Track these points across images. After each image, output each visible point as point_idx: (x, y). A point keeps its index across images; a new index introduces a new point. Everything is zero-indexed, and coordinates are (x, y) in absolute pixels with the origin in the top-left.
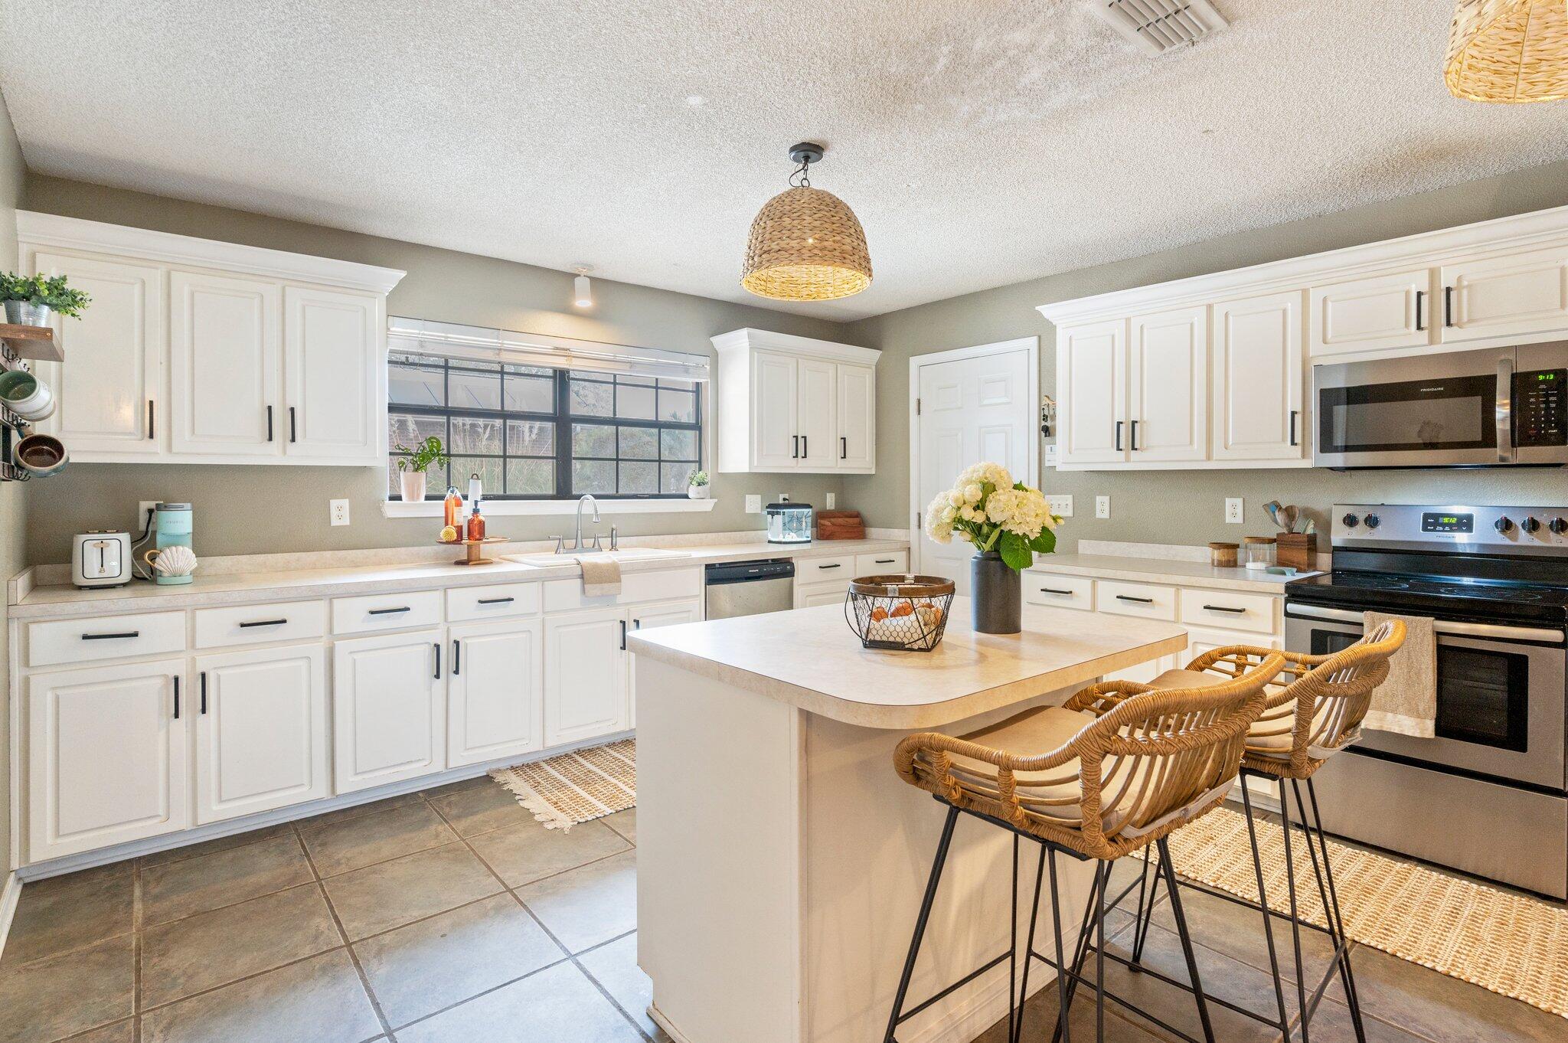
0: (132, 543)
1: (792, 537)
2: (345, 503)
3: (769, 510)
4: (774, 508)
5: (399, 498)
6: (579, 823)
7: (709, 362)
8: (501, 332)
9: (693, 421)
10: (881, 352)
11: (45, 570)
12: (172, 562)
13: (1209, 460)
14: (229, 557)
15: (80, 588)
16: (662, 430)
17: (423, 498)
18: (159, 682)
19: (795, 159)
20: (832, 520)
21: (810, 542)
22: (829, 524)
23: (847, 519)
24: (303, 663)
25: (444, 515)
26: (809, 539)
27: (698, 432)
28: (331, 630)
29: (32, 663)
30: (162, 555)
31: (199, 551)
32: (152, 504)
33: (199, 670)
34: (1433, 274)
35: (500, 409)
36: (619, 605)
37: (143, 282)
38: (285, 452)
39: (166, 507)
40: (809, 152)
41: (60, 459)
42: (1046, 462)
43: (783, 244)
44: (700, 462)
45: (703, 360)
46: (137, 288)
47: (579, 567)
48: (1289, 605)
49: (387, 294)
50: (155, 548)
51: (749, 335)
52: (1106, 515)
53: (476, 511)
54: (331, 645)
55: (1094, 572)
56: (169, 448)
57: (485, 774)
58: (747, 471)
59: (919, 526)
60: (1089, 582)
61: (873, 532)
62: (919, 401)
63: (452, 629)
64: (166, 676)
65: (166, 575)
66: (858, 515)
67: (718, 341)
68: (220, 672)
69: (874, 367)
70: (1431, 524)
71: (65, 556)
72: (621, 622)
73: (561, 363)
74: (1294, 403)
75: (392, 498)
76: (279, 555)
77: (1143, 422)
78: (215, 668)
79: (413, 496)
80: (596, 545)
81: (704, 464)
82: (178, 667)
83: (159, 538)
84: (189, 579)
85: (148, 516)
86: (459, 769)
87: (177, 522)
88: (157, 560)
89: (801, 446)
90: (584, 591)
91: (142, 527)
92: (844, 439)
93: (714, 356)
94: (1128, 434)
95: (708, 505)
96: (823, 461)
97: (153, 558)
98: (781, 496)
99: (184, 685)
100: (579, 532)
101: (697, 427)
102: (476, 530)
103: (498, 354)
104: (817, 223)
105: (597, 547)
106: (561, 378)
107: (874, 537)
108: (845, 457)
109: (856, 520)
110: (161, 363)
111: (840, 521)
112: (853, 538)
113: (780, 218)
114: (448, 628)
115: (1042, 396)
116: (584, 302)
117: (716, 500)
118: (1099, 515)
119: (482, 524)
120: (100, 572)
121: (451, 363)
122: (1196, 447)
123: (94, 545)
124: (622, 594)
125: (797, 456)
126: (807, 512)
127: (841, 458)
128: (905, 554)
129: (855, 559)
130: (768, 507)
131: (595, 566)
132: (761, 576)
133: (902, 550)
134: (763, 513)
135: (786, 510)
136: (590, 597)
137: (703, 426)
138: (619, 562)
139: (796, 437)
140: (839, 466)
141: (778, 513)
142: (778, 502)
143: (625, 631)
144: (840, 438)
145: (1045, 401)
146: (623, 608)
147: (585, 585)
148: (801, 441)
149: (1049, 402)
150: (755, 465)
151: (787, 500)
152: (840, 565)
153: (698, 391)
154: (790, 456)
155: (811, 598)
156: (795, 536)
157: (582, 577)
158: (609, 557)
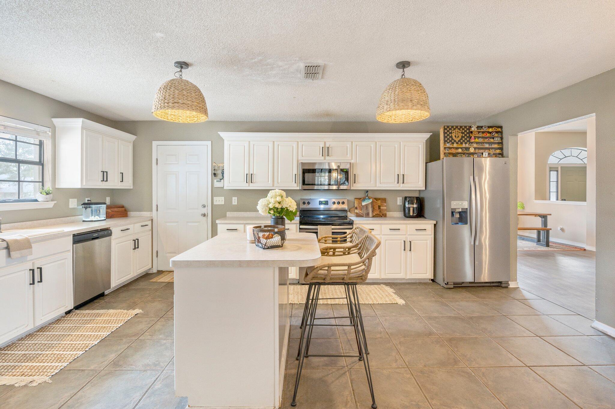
1: (97, 218)
3: (83, 206)
4: (87, 205)
6: (52, 376)
7: (51, 131)
9: (37, 160)
10: (136, 137)
13: (273, 186)
16: (20, 164)
19: (176, 67)
20: (111, 209)
21: (105, 220)
22: (110, 211)
23: (119, 209)
26: (105, 218)
27: (41, 167)
34: (325, 143)
36: (29, 261)
40: (183, 65)
42: (215, 185)
43: (185, 102)
44: (43, 182)
45: (47, 129)
48: (300, 226)
51: (83, 121)
52: (236, 203)
55: (245, 222)
58: (80, 187)
59: (157, 210)
60: (243, 225)
61: (131, 214)
62: (157, 159)
66: (123, 207)
67: (57, 121)
69: (132, 143)
70: (321, 203)
72: (30, 269)
74: (295, 172)
77: (254, 174)
81: (45, 183)
89: (105, 176)
90: (9, 255)
92: (122, 173)
93: (53, 128)
94: (250, 178)
95: (51, 205)
96: (114, 183)
98: (87, 199)
101: (41, 163)
104: (197, 97)
107: (133, 216)
108: (122, 181)
109: (123, 209)
111: (116, 209)
112: (121, 217)
113: (182, 91)
115: (213, 162)
117: (56, 202)
118: (233, 203)
122: (270, 183)
124: (32, 255)
125: (103, 181)
126: (104, 206)
127: (121, 182)
128: (150, 222)
129: (134, 225)
130: (82, 205)
131: (16, 241)
132: (99, 237)
133: (149, 220)
134: (78, 207)
135: (91, 206)
136: (12, 259)
137: (45, 163)
138: (29, 238)
139: (103, 172)
140: (119, 185)
141: (89, 207)
142: (86, 202)
143: (34, 275)
144: (121, 173)
145: (214, 164)
146: (30, 262)
147: (11, 253)
148: (105, 174)
149: (215, 165)
150: (84, 184)
151: (90, 201)
152: (129, 229)
153: (41, 144)
154: (100, 181)
155: (117, 245)
156: (98, 217)
157: (8, 248)
158: (21, 235)
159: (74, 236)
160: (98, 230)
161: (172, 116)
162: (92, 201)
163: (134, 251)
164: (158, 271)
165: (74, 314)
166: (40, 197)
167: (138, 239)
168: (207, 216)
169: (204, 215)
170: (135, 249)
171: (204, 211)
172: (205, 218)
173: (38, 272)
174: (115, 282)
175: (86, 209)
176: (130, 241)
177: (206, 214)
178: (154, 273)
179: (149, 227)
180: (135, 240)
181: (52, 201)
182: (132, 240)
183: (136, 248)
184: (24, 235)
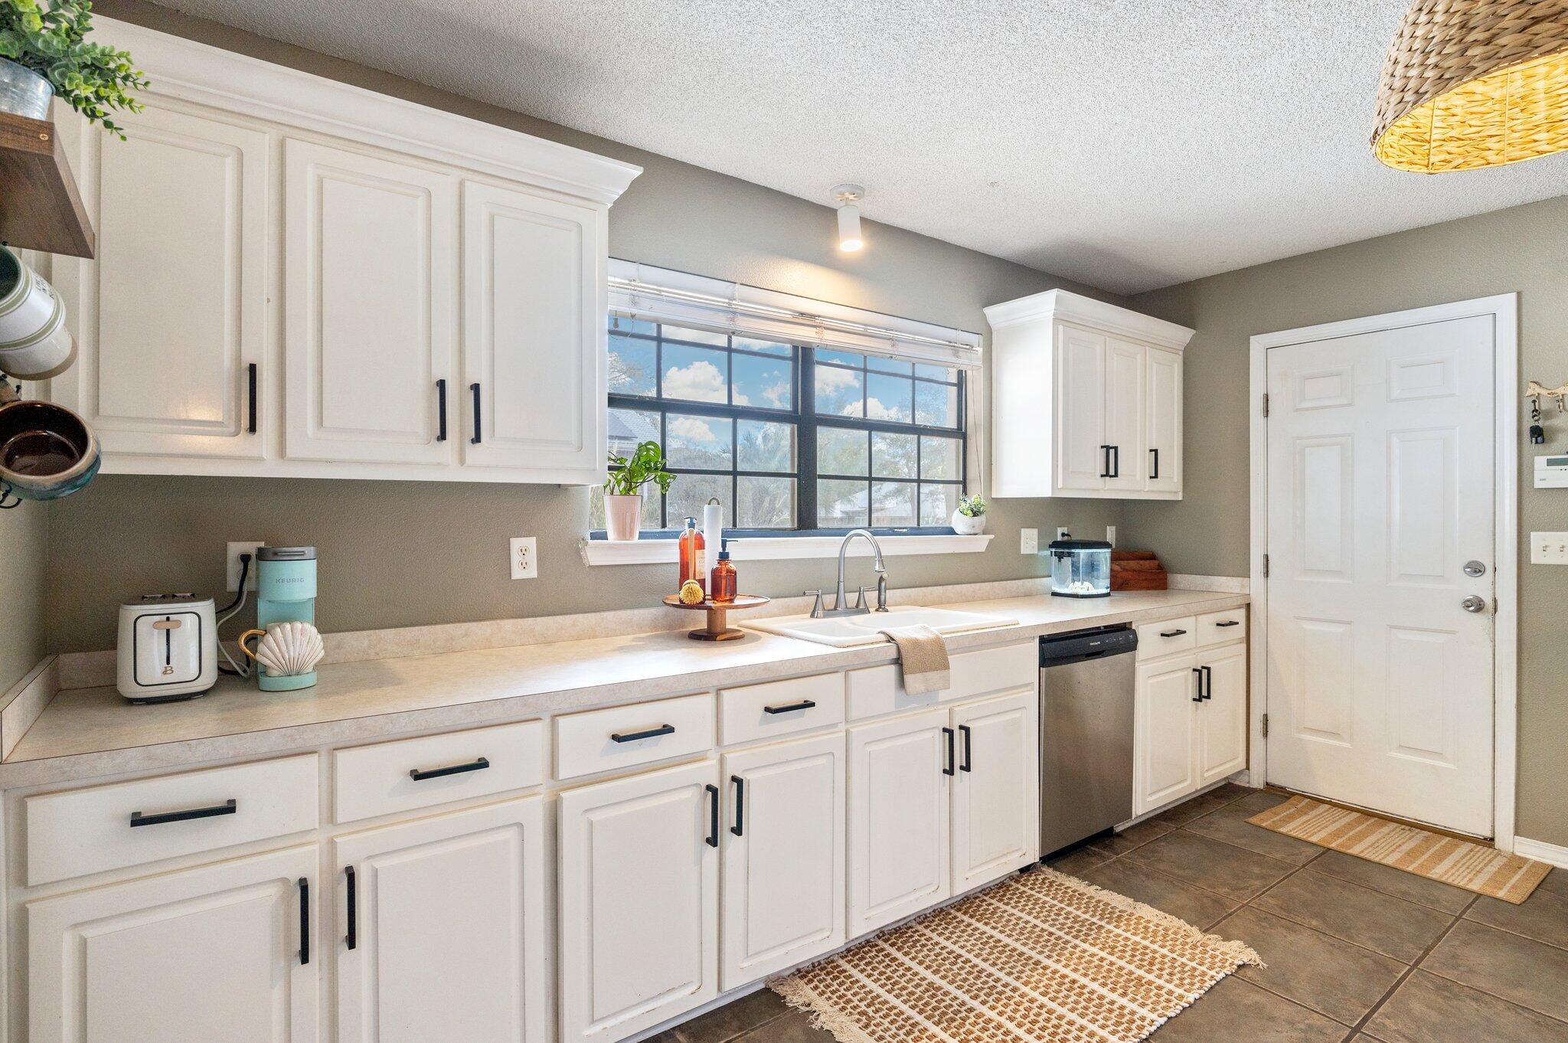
0: (216, 613)
1: (1089, 588)
2: (531, 543)
3: (1054, 550)
4: (1063, 547)
5: (603, 536)
7: (979, 342)
8: (737, 286)
9: (952, 425)
10: (1195, 332)
11: (73, 663)
12: (284, 648)
14: (365, 633)
15: (131, 702)
16: (920, 437)
17: (637, 535)
18: (273, 892)
20: (1122, 562)
21: (1111, 595)
22: (1120, 568)
23: (1141, 562)
24: (511, 834)
25: (678, 560)
26: (1110, 590)
27: (961, 442)
28: (553, 772)
29: (31, 882)
30: (269, 638)
31: (325, 625)
32: (250, 547)
33: (342, 864)
35: (726, 402)
36: (942, 703)
37: (241, 155)
38: (462, 461)
39: (275, 554)
41: (81, 457)
42: (1535, 480)
44: (964, 483)
45: (974, 339)
46: (230, 163)
47: (892, 646)
49: (610, 205)
50: (255, 627)
51: (1058, 298)
53: (724, 557)
54: (554, 799)
56: (282, 451)
57: (762, 986)
58: (1049, 495)
59: (1267, 574)
61: (1180, 580)
62: (1267, 397)
63: (730, 757)
64: (284, 880)
65: (275, 673)
66: (1153, 557)
67: (996, 313)
68: (378, 864)
69: (1181, 353)
71: (106, 638)
72: (945, 730)
73: (805, 334)
75: (594, 536)
76: (439, 629)
78: (369, 857)
79: (624, 532)
80: (862, 601)
81: (970, 487)
82: (307, 862)
83: (263, 608)
84: (310, 679)
85: (242, 566)
86: (736, 990)
87: (294, 580)
88: (261, 647)
89: (1111, 461)
90: (902, 683)
91: (233, 585)
92: (1156, 451)
93: (987, 333)
95: (982, 544)
96: (1133, 481)
97: (252, 640)
98: (1060, 531)
99: (317, 891)
100: (842, 584)
101: (960, 433)
102: (723, 584)
103: (732, 320)
105: (862, 606)
106: (804, 359)
107: (1181, 586)
108: (1156, 476)
109: (1153, 563)
110: (268, 301)
111: (1133, 564)
112: (1148, 588)
114: (722, 755)
115: (1524, 381)
116: (852, 244)
117: (992, 537)
119: (732, 574)
120: (165, 673)
121: (668, 331)
123: (155, 625)
124: (949, 688)
125: (1107, 474)
126: (1104, 554)
127: (1151, 477)
128: (1243, 612)
129: (1196, 620)
130: (1051, 546)
131: (916, 644)
132: (1103, 652)
133: (1239, 607)
134: (1040, 554)
135: (1073, 551)
136: (906, 693)
137: (969, 432)
138: (944, 636)
139: (1108, 448)
140: (1147, 490)
141: (1069, 555)
142: (1059, 538)
143: (953, 744)
144: (1151, 451)
145: (1532, 390)
146: (944, 708)
147: (905, 676)
148: (1112, 452)
149: (1538, 390)
150: (1059, 487)
151: (1068, 535)
152: (1185, 632)
153: (961, 383)
154: (1099, 475)
155: (1152, 681)
156: (1091, 586)
157: (898, 661)
158: (925, 628)
159: (1043, 640)
160: (1099, 628)
161: (1451, 146)
162: (1075, 538)
163: (1197, 708)
164: (1267, 784)
165: (1040, 878)
166: (960, 522)
167: (1208, 669)
168: (1492, 610)
169: (1477, 606)
170: (1200, 700)
171: (1479, 587)
172: (1480, 620)
173: (961, 739)
174: (1146, 800)
175: (1060, 561)
176: (1186, 672)
177: (1488, 602)
178: (1254, 791)
179: (1239, 631)
180: (1200, 672)
181: (984, 533)
182: (1191, 670)
183: (1204, 697)
184: (933, 629)
